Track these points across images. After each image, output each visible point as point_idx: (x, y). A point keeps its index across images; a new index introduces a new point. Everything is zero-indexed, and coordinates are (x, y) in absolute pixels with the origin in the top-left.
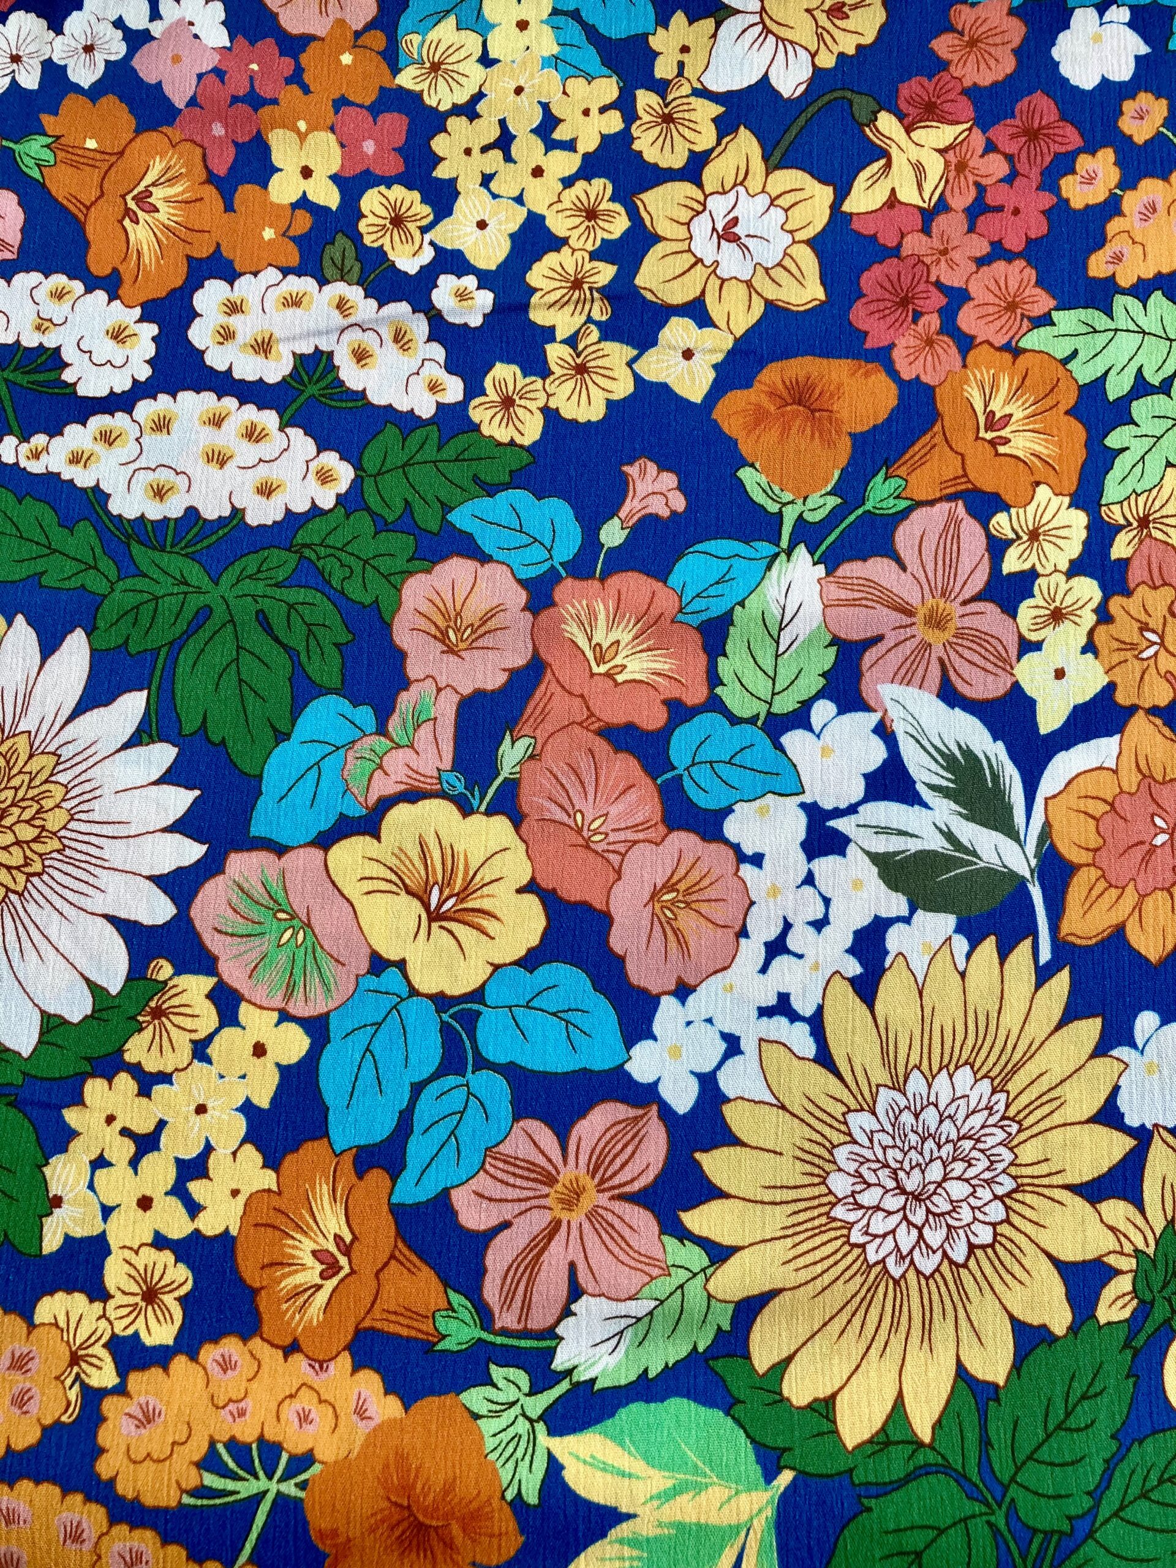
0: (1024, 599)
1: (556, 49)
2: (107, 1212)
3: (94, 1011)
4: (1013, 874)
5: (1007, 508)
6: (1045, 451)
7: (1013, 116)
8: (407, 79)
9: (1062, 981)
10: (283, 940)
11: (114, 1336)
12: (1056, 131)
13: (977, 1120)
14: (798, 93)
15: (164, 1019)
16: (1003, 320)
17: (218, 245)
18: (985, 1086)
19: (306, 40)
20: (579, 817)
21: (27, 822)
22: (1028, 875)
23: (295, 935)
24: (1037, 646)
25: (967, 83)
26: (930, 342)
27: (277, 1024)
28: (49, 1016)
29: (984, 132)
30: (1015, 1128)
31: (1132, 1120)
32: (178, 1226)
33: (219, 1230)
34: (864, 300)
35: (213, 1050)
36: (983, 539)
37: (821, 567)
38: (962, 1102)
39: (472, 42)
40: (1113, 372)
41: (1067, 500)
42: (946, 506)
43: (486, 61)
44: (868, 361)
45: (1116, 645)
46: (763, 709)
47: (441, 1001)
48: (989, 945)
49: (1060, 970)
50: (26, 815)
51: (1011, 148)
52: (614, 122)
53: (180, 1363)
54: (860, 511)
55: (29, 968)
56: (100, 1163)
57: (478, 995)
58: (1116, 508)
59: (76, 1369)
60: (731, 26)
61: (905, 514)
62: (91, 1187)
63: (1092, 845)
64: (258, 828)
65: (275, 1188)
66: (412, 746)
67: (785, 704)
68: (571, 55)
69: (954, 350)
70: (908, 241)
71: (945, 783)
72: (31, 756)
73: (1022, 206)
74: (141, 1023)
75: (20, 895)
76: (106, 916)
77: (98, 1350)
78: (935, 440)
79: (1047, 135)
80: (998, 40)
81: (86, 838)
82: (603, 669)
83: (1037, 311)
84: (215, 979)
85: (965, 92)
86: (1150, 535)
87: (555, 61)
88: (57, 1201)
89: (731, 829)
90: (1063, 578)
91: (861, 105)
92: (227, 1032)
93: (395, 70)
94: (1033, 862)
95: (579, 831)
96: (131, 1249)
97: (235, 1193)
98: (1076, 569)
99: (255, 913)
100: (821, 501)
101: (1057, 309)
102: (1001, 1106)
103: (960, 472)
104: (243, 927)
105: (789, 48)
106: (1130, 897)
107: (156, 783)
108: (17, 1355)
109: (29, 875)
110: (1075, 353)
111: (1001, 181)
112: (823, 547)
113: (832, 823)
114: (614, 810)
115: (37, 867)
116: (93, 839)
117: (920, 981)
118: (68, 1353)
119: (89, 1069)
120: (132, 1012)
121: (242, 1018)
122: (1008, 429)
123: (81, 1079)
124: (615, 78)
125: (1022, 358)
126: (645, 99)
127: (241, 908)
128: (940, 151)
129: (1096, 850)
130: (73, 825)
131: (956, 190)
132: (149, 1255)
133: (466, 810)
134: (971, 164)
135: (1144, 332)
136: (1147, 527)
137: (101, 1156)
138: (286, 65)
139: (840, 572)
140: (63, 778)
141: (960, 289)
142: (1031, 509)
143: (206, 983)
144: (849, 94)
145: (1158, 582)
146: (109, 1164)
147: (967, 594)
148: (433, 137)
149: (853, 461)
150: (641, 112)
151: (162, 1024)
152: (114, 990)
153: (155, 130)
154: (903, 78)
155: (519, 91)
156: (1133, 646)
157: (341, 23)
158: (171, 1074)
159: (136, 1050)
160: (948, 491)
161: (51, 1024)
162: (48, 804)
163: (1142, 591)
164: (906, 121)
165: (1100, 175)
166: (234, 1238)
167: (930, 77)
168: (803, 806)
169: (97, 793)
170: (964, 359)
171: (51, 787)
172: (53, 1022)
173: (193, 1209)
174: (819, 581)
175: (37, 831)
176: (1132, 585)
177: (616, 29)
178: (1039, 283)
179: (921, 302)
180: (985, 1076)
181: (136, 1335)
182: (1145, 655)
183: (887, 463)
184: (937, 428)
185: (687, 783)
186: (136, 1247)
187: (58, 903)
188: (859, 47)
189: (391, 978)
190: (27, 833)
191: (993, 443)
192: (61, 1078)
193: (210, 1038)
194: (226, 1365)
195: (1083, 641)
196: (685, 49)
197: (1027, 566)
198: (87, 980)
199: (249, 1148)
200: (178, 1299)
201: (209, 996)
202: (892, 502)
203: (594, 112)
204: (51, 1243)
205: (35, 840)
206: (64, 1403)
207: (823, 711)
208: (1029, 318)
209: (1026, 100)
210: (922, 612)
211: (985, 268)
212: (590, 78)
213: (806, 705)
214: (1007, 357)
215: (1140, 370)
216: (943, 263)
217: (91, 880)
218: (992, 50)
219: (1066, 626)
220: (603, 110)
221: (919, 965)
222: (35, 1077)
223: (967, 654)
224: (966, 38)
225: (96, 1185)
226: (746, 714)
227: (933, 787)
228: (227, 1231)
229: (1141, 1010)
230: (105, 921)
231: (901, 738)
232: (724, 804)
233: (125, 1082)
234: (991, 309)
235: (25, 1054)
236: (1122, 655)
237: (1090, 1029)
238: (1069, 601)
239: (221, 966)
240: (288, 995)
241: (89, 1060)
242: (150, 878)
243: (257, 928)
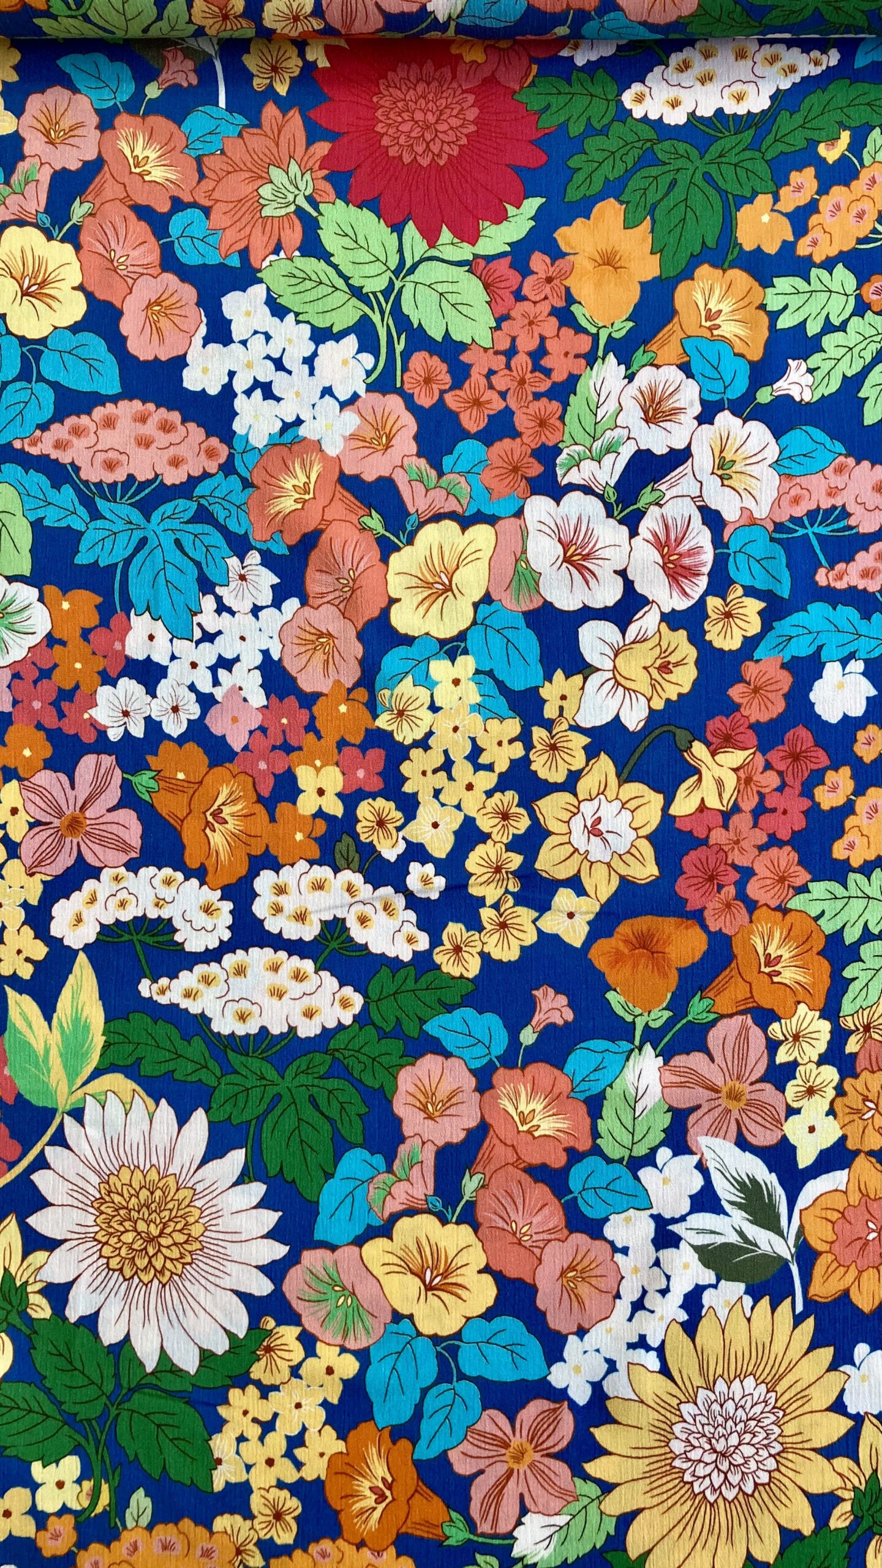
0: (789, 1080)
1: (478, 699)
2: (248, 1467)
3: (230, 1348)
4: (780, 1257)
5: (779, 1019)
6: (804, 980)
7: (783, 743)
8: (383, 722)
9: (810, 1324)
10: (339, 1304)
11: (259, 1539)
12: (812, 754)
13: (758, 1409)
14: (639, 728)
15: (272, 1353)
16: (776, 889)
17: (267, 846)
18: (763, 1388)
19: (316, 696)
20: (514, 1225)
21: (180, 1231)
22: (789, 1258)
23: (346, 1300)
24: (798, 1111)
25: (753, 720)
26: (728, 906)
27: (339, 1355)
28: (204, 1350)
29: (764, 755)
30: (781, 1414)
31: (852, 1410)
32: (290, 1475)
33: (315, 1477)
34: (684, 876)
35: (302, 1372)
36: (764, 1040)
37: (661, 1059)
38: (749, 1398)
39: (423, 694)
40: (848, 925)
41: (817, 1014)
42: (740, 1018)
43: (434, 708)
44: (688, 918)
45: (847, 1110)
46: (627, 1154)
47: (435, 1339)
48: (765, 1302)
49: (809, 1317)
50: (179, 1227)
51: (782, 766)
52: (518, 751)
53: (298, 1554)
54: (684, 1021)
55: (190, 1321)
56: (241, 1439)
57: (458, 1335)
58: (849, 1019)
59: (240, 1558)
60: (595, 680)
61: (713, 1023)
62: (238, 1453)
63: (830, 1240)
64: (319, 1235)
65: (344, 1451)
66: (408, 1180)
67: (641, 1150)
68: (490, 703)
69: (744, 911)
70: (713, 833)
71: (739, 1200)
72: (178, 1189)
73: (788, 808)
74: (259, 1355)
75: (180, 1276)
76: (232, 1290)
77: (251, 1547)
78: (733, 973)
79: (805, 757)
80: (774, 687)
81: (216, 1242)
82: (525, 1128)
83: (799, 882)
84: (300, 1328)
85: (751, 727)
86: (870, 1037)
87: (478, 708)
88: (219, 1461)
89: (609, 1231)
90: (815, 1066)
91: (682, 735)
92: (310, 1360)
93: (375, 716)
94: (793, 1250)
95: (514, 1234)
96: (265, 1489)
97: (322, 1455)
98: (822, 1060)
99: (323, 1288)
100: (660, 1014)
101: (812, 881)
102: (773, 1401)
103: (749, 995)
104: (314, 1296)
105: (633, 694)
106: (853, 1273)
107: (255, 1207)
108: (205, 1549)
109: (184, 1264)
110: (823, 913)
111: (776, 790)
112: (662, 1045)
113: (670, 1227)
114: (535, 1220)
115: (188, 1259)
116: (220, 1243)
117: (723, 1323)
118: (234, 1549)
119: (230, 1383)
120: (253, 1349)
121: (318, 1351)
122: (780, 965)
123: (225, 1390)
124: (518, 719)
125: (788, 917)
126: (539, 733)
127: (313, 1285)
128: (735, 770)
129: (832, 1243)
130: (207, 1234)
131: (745, 797)
132: (275, 1493)
133: (444, 1221)
134: (755, 778)
135: (869, 897)
136: (869, 1031)
137: (242, 1435)
138: (304, 716)
139: (672, 1063)
140: (198, 1204)
141: (747, 868)
142: (794, 1020)
143: (298, 1330)
144: (672, 728)
145: (875, 1068)
146: (247, 1440)
147: (753, 1078)
148: (401, 763)
149: (679, 987)
150: (535, 743)
151: (271, 1356)
152: (241, 1335)
153: (221, 765)
154: (711, 717)
155: (456, 729)
156: (858, 1111)
157: (338, 683)
158: (279, 1386)
159: (257, 1371)
160: (742, 1007)
161: (206, 1355)
162: (191, 1220)
163: (865, 1075)
164: (712, 748)
165: (841, 785)
166: (323, 1482)
167: (727, 716)
168: (652, 1216)
169: (220, 1214)
170: (751, 918)
171: (192, 1209)
173: (299, 1465)
174: (659, 1069)
175: (186, 1237)
176: (858, 1070)
177: (518, 684)
178: (800, 863)
179: (722, 878)
180: (763, 1382)
181: (272, 1538)
182: (865, 1117)
183: (702, 989)
184: (733, 965)
185: (580, 1201)
186: (267, 1488)
187: (203, 1281)
188: (680, 695)
189: (405, 1323)
190: (180, 1238)
191: (770, 975)
192: (214, 1388)
193: (300, 1365)
194: (324, 1555)
195: (827, 1107)
196: (564, 698)
197: (791, 1058)
198: (225, 1329)
199: (328, 1428)
200: (294, 1518)
201: (298, 1338)
202: (705, 1015)
203: (505, 743)
204: (218, 1485)
205: (185, 1242)
207: (663, 1154)
208: (793, 888)
209: (792, 732)
210: (725, 1090)
211: (764, 853)
212: (502, 719)
213: (654, 1151)
214: (779, 915)
215: (866, 924)
216: (736, 850)
217: (221, 1268)
218: (769, 695)
219: (816, 1097)
220: (511, 742)
221: (722, 1314)
222: (199, 1387)
223: (753, 1116)
224: (752, 687)
225: (240, 1452)
226: (617, 1156)
227: (732, 1203)
228: (319, 1477)
229: (858, 1342)
230: (232, 1293)
231: (712, 1171)
232: (603, 1216)
233: (252, 1391)
234: (768, 882)
236: (852, 1117)
237: (826, 1354)
238: (817, 1082)
239: (304, 1320)
240: (345, 1337)
241: (230, 1377)
242: (256, 1267)
243: (323, 1297)
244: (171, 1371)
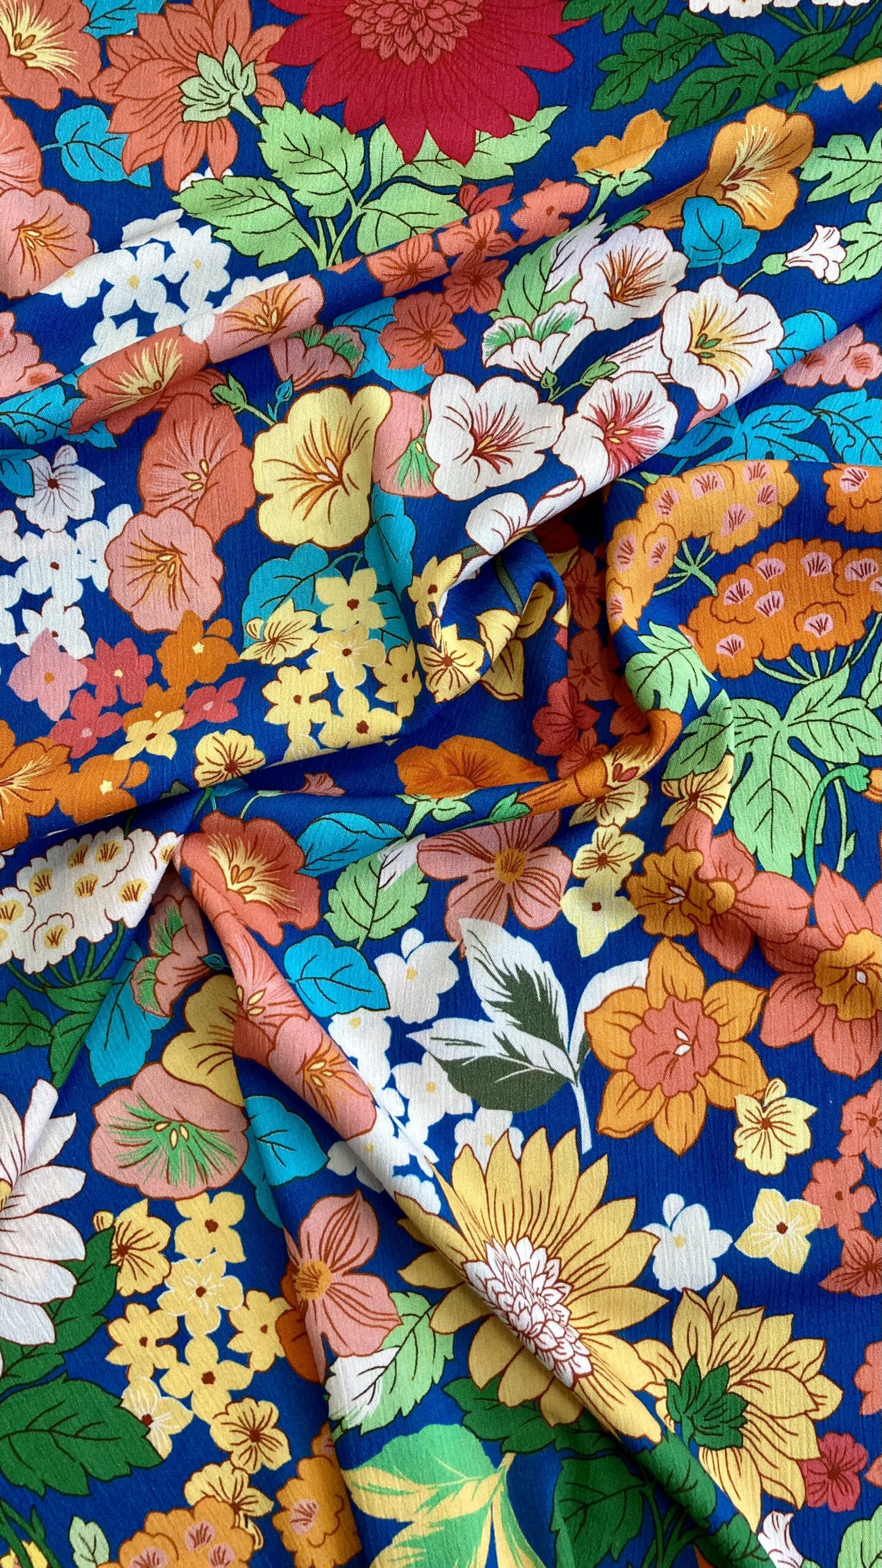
2: (187, 1402)
3: (77, 1279)
10: (174, 1143)
11: (251, 1476)
15: (130, 1251)
23: (179, 1134)
27: (211, 1201)
28: (48, 1304)
32: (242, 1378)
33: (271, 1361)
35: (179, 1248)
56: (158, 1375)
59: (241, 1513)
62: (164, 1394)
64: (102, 1078)
65: (288, 1307)
66: (173, 952)
74: (116, 1265)
76: (37, 1211)
77: (247, 1491)
84: (145, 1201)
88: (148, 1420)
92: (180, 1230)
94: (577, 1067)
96: (221, 1413)
97: (264, 1329)
99: (141, 1137)
104: (139, 1153)
108: (195, 1534)
118: (229, 1508)
119: (103, 1319)
120: (105, 1261)
121: (183, 1213)
123: (103, 1330)
127: (128, 1141)
132: (236, 1410)
137: (155, 1369)
143: (143, 1205)
146: (165, 1371)
151: (131, 1255)
152: (81, 1256)
158: (163, 1283)
159: (126, 1285)
161: (54, 1309)
166: (285, 1359)
172: (54, 1307)
173: (243, 1359)
181: (263, 1467)
186: (223, 1410)
192: (89, 1339)
193: (171, 1241)
198: (56, 1262)
199: (252, 1295)
200: (275, 1426)
201: (150, 1214)
204: (164, 1447)
206: (250, 1539)
222: (70, 1350)
225: (166, 1390)
228: (276, 1357)
230: (40, 1215)
235: (51, 1340)
239: (143, 1189)
240: (204, 1174)
241: (98, 1313)
242: (50, 1164)
243: (151, 1147)
244: (25, 1357)
